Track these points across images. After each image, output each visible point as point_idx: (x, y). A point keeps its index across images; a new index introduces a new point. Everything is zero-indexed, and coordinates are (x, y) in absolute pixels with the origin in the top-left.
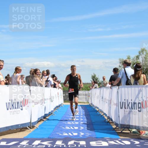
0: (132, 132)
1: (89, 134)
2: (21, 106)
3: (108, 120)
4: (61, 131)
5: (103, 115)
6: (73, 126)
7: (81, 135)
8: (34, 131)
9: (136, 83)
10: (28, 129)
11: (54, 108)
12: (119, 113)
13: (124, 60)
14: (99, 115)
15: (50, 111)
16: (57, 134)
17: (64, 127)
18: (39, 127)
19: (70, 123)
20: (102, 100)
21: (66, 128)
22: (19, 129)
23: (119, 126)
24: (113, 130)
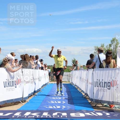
0: (104, 106)
1: (69, 107)
2: (15, 85)
3: (85, 96)
4: (47, 104)
5: (81, 92)
6: (57, 100)
7: (63, 108)
8: (26, 104)
9: (107, 67)
10: (21, 103)
11: (42, 86)
12: (94, 90)
13: (98, 47)
14: (78, 92)
15: (39, 89)
16: (44, 107)
17: (50, 101)
18: (29, 101)
19: (54, 98)
20: (80, 80)
21: (51, 102)
22: (14, 103)
23: (94, 101)
24: (89, 104)
